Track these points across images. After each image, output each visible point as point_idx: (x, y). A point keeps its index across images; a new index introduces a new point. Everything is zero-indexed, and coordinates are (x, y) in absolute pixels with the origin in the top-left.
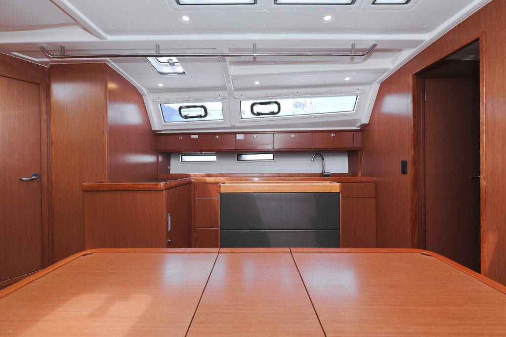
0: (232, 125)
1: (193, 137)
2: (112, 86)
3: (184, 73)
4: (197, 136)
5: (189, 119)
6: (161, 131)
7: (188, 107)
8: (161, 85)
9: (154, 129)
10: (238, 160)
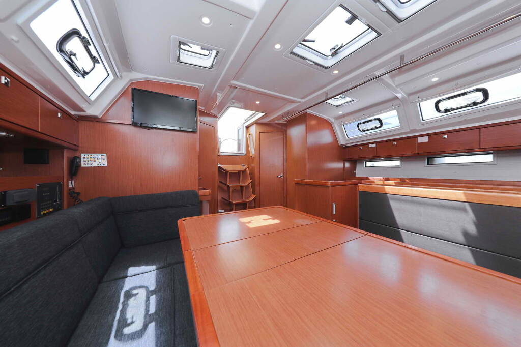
0: (411, 129)
1: (371, 146)
2: (313, 122)
3: (353, 100)
4: (374, 145)
5: (366, 132)
6: (346, 144)
7: (364, 123)
8: (341, 113)
9: (340, 144)
10: (428, 164)
